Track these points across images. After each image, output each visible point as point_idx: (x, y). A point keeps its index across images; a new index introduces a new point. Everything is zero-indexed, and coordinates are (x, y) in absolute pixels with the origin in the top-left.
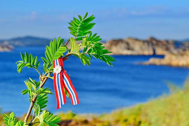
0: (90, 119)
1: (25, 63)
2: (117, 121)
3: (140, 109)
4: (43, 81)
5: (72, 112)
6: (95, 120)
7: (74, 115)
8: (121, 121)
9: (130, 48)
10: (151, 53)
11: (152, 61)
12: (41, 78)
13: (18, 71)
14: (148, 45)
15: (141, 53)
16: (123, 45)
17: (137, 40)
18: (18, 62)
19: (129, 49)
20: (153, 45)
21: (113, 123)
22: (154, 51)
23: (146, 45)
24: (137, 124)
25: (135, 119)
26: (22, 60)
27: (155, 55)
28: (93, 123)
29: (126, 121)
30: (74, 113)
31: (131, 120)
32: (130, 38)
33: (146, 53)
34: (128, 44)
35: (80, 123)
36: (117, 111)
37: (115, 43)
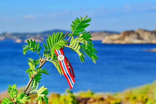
0: (105, 97)
1: (30, 47)
2: (128, 99)
3: (147, 89)
4: (42, 63)
5: (91, 91)
6: (110, 98)
7: (93, 94)
8: (131, 99)
9: (141, 38)
12: (41, 61)
13: (24, 53)
14: (155, 35)
15: (149, 42)
16: (134, 36)
17: (146, 31)
18: (24, 46)
21: (124, 101)
23: (153, 35)
24: (144, 101)
25: (143, 97)
26: (27, 45)
28: (108, 100)
29: (135, 98)
30: (93, 92)
31: (139, 98)
32: (140, 30)
33: (154, 42)
34: (138, 34)
35: (97, 100)
36: (128, 91)
37: (127, 34)
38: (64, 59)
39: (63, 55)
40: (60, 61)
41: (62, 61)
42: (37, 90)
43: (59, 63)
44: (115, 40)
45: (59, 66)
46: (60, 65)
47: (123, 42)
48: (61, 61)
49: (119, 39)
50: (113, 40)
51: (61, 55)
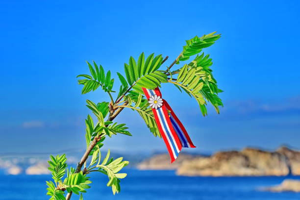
9: (251, 164)
10: (285, 171)
11: (287, 185)
14: (280, 160)
15: (268, 172)
16: (239, 160)
17: (260, 151)
19: (248, 166)
20: (287, 158)
22: (290, 168)
23: (276, 158)
27: (290, 176)
32: (249, 149)
33: (277, 172)
34: (246, 158)
37: (226, 156)
38: (162, 105)
39: (159, 97)
40: (154, 108)
41: (158, 108)
42: (106, 165)
43: (152, 113)
44: (203, 169)
45: (151, 118)
46: (153, 118)
47: (217, 173)
48: (156, 108)
49: (210, 167)
50: (198, 168)
51: (156, 96)
